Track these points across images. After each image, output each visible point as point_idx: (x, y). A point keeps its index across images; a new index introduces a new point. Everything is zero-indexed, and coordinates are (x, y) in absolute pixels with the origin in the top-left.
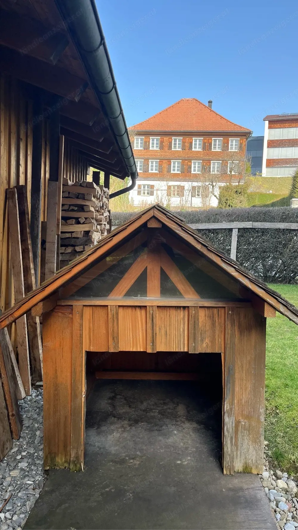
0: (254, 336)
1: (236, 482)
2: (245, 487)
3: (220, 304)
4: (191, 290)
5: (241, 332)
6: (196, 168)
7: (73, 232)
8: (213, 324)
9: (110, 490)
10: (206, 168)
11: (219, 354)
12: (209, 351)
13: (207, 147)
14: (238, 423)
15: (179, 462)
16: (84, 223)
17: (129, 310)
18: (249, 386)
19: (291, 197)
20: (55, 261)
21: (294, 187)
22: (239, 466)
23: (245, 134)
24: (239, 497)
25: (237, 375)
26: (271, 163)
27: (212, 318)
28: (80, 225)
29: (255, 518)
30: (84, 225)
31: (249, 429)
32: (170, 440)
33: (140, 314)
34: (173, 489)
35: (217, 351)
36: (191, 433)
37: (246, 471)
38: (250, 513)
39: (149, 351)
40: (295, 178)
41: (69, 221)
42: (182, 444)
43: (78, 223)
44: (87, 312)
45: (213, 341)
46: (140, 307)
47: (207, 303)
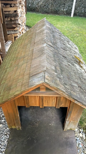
1: (67, 134)
2: (70, 137)
7: (10, 11)
9: (29, 139)
11: (67, 107)
14: (70, 121)
15: (50, 124)
16: (13, 7)
20: (3, 35)
24: (68, 142)
28: (12, 8)
29: (72, 152)
30: (14, 8)
31: (73, 123)
32: (48, 113)
34: (48, 138)
36: (54, 109)
38: (70, 150)
41: (7, 6)
42: (51, 115)
43: (11, 7)
45: (65, 104)
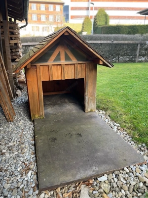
0: (94, 72)
1: (89, 114)
3: (84, 62)
4: (74, 58)
5: (90, 71)
6: (43, 18)
8: (82, 69)
10: (47, 18)
11: (83, 79)
12: (81, 78)
13: (47, 9)
14: (89, 98)
15: (72, 112)
17: (55, 66)
18: (92, 87)
19: (82, 31)
21: (83, 27)
22: (89, 110)
23: (62, 4)
24: (91, 116)
25: (89, 84)
26: (73, 17)
27: (81, 67)
31: (92, 100)
32: (67, 108)
33: (59, 67)
34: (73, 118)
35: (83, 77)
36: (72, 106)
37: (91, 111)
38: (95, 119)
39: (63, 79)
40: (83, 24)
43: (12, 39)
44: (41, 67)
45: (82, 75)
46: (59, 65)
47: (80, 62)
